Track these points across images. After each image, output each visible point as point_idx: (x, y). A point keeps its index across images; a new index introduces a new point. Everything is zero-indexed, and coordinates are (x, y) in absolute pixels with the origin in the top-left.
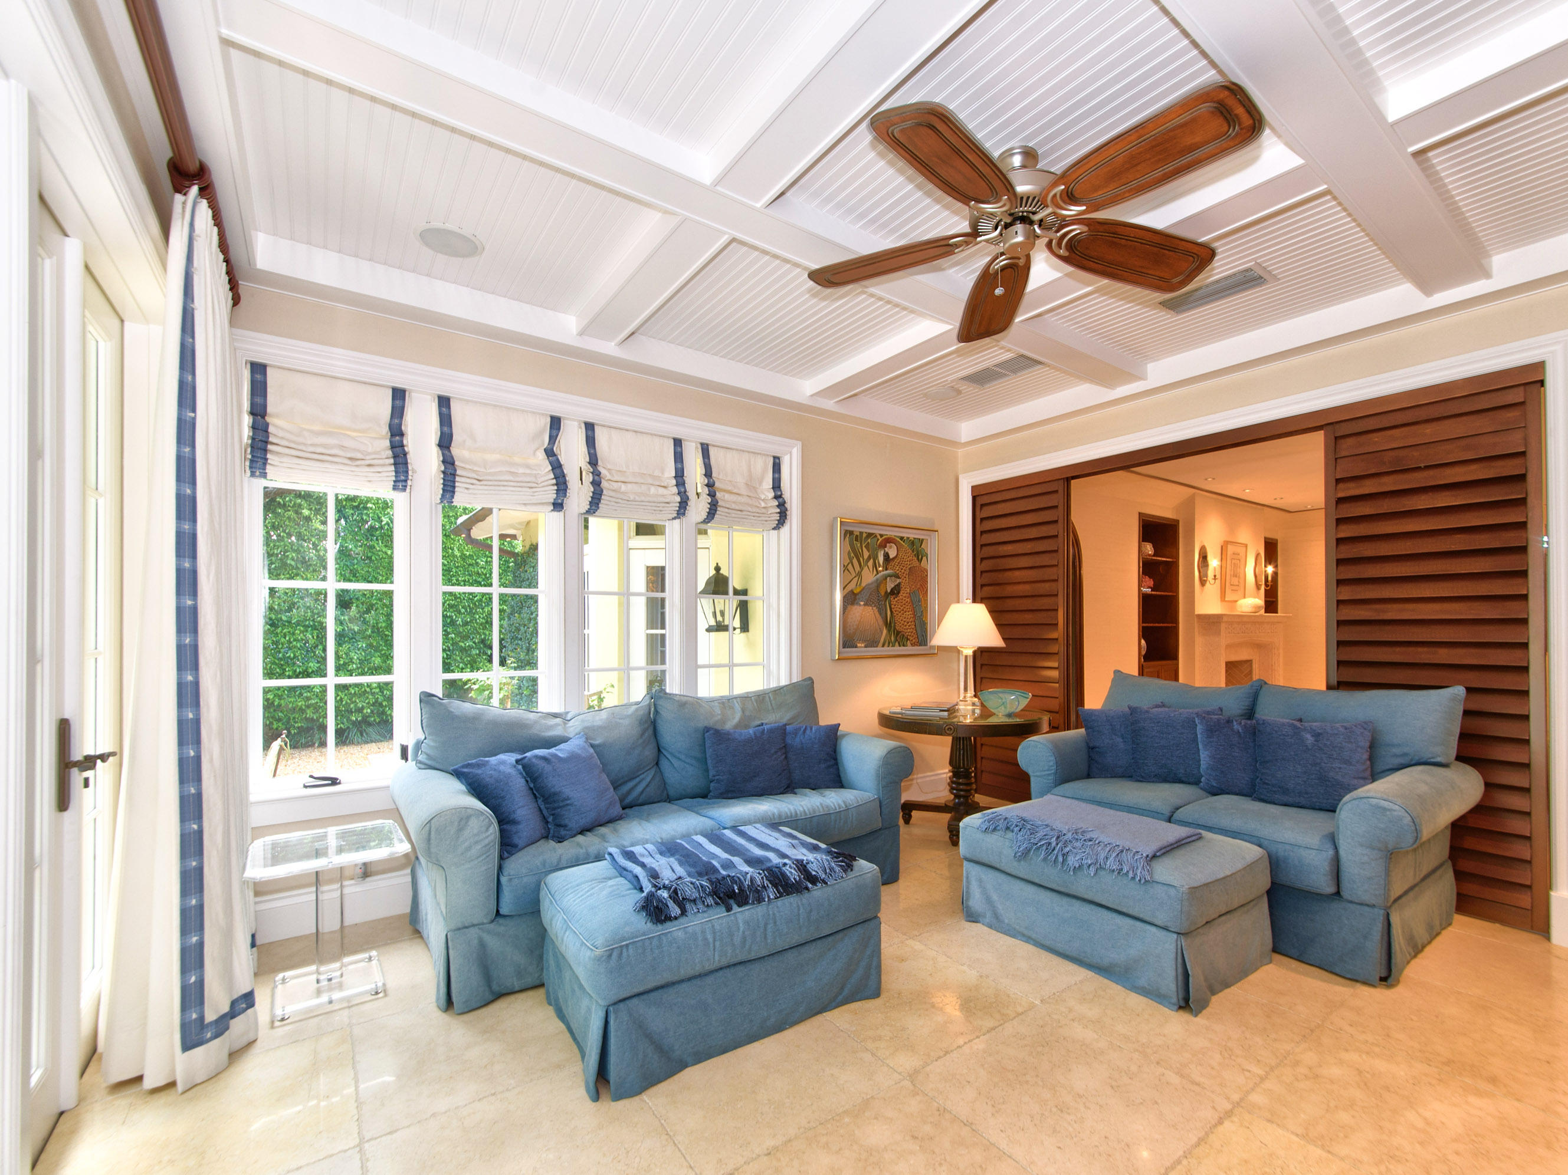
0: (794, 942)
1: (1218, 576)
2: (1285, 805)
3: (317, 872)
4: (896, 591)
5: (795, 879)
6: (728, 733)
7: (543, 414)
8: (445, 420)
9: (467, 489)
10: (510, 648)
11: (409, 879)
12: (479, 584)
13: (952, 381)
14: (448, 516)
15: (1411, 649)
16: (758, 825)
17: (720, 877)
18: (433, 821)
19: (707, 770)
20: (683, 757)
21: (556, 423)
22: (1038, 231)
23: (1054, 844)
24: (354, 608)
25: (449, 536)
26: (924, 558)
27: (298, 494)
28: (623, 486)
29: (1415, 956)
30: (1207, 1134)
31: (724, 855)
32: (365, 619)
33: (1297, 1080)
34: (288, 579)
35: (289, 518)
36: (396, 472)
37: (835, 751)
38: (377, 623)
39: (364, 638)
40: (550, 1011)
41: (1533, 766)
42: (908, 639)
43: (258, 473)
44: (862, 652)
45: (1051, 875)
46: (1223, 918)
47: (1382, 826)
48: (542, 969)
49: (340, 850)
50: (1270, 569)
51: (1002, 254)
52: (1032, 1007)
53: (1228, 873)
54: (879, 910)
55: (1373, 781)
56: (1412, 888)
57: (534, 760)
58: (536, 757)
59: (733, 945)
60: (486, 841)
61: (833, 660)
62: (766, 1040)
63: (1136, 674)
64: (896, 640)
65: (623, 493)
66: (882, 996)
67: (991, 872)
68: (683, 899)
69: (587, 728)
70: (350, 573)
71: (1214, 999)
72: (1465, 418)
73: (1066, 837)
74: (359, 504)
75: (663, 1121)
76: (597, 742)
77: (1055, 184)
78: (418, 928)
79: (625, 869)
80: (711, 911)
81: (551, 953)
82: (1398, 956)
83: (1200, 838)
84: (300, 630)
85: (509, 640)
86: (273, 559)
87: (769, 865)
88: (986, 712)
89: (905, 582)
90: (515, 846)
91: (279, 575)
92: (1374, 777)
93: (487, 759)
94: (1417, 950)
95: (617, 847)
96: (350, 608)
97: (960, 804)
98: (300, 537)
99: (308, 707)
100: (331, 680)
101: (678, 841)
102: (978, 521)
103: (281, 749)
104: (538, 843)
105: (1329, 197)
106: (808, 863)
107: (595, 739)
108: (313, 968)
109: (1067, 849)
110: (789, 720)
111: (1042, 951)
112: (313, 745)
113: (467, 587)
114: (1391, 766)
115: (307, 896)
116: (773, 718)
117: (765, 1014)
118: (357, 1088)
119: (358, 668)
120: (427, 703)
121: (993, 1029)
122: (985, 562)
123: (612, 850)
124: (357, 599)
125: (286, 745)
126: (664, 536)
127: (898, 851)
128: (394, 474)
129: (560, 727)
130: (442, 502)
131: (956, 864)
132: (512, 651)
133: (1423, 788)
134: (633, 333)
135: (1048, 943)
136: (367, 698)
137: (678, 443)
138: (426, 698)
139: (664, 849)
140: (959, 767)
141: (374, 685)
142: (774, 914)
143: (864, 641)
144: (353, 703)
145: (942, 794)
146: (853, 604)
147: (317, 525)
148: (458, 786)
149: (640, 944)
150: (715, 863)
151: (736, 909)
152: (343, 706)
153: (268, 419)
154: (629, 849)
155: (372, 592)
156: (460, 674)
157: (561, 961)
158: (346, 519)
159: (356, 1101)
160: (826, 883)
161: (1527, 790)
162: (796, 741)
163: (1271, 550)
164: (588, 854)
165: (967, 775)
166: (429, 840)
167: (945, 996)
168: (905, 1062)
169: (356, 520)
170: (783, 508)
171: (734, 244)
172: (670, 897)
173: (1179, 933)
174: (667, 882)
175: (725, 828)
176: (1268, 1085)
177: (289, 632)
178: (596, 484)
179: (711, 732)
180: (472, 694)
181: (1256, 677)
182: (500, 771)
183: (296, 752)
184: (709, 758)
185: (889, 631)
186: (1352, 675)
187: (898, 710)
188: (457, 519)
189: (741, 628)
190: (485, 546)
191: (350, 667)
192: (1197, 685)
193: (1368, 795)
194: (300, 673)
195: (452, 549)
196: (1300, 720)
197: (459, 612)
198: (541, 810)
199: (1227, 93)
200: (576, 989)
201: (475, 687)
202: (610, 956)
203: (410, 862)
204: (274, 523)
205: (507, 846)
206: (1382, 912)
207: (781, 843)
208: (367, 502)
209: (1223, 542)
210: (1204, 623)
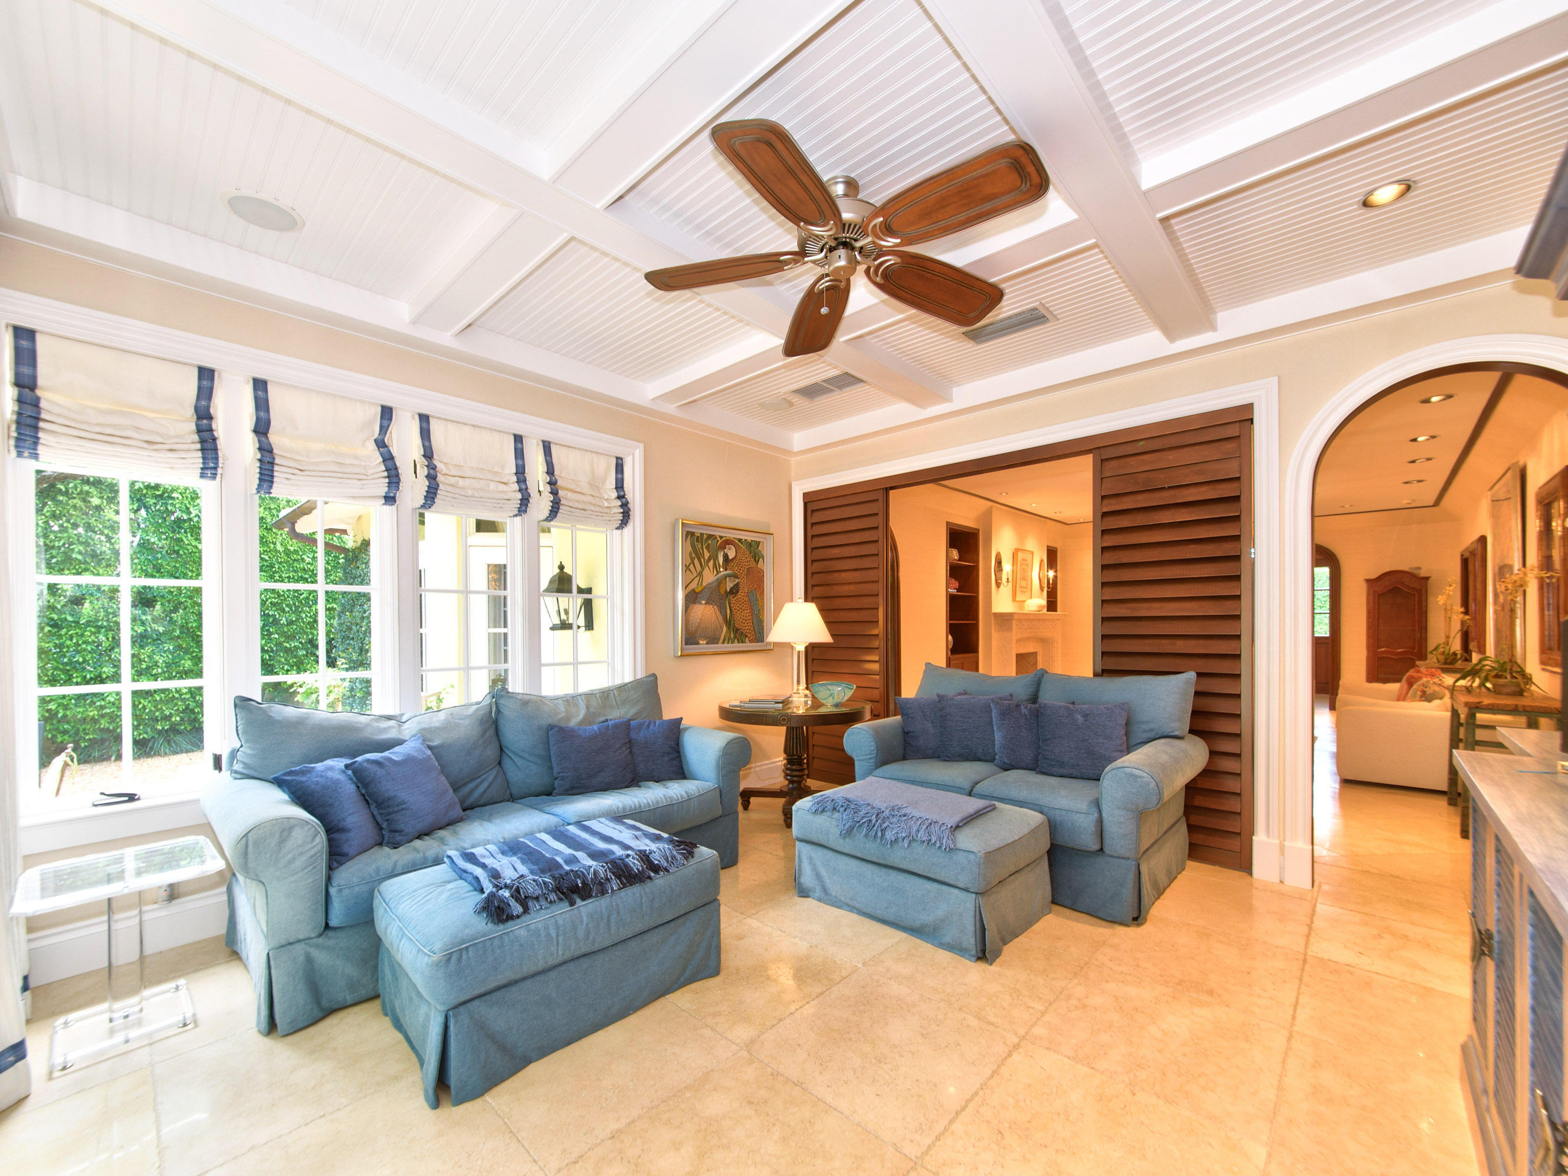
0: (637, 930)
1: (1010, 580)
2: (1061, 776)
3: (109, 900)
4: (735, 590)
5: (638, 869)
6: (572, 730)
7: (372, 404)
8: (262, 404)
9: (287, 479)
10: (341, 648)
11: (225, 898)
12: (306, 580)
13: (785, 394)
14: (270, 508)
15: (1156, 641)
16: (602, 820)
17: (563, 873)
18: (250, 835)
19: (551, 768)
20: (526, 756)
21: (387, 413)
22: (858, 257)
23: (874, 821)
24: (158, 607)
25: (271, 529)
26: (761, 560)
27: (86, 481)
28: (460, 480)
29: (1158, 898)
30: (999, 1067)
31: (568, 851)
32: (171, 618)
33: (1069, 1011)
34: (74, 574)
35: (75, 507)
36: (204, 458)
37: (678, 744)
38: (187, 623)
39: (172, 639)
40: (387, 1022)
41: (1243, 736)
42: (746, 636)
43: (26, 454)
44: (704, 648)
45: (871, 849)
46: (1013, 877)
47: (1134, 790)
48: (377, 980)
49: (139, 873)
50: (1051, 574)
51: (827, 275)
52: (856, 970)
53: (1016, 838)
54: (718, 894)
55: (1128, 753)
56: (1156, 842)
57: (365, 764)
58: (368, 761)
59: (577, 938)
60: (312, 852)
61: (676, 657)
62: (611, 1028)
63: (945, 666)
64: (735, 637)
65: (461, 488)
66: (722, 974)
67: (820, 850)
68: (526, 897)
69: (424, 729)
70: (154, 568)
71: (1006, 948)
72: (1197, 447)
73: (884, 814)
74: (163, 493)
75: (506, 1120)
76: (434, 744)
77: (875, 215)
78: (235, 949)
79: (465, 871)
80: (554, 907)
81: (386, 963)
82: (1146, 899)
83: (994, 808)
84: (90, 631)
85: (340, 640)
86: (54, 552)
87: (612, 857)
88: (817, 703)
89: (743, 581)
90: (345, 855)
91: (63, 570)
92: (1129, 750)
93: (312, 765)
94: (1160, 892)
95: (457, 849)
96: (154, 607)
97: (793, 789)
98: (89, 527)
99: (103, 716)
100: (127, 686)
101: (521, 840)
102: (809, 526)
103: (66, 765)
104: (371, 851)
105: (1097, 250)
106: (650, 853)
107: (432, 741)
108: (105, 1006)
109: (885, 825)
110: (633, 715)
111: (863, 918)
112: (108, 759)
113: (292, 584)
114: (1142, 740)
115: (98, 927)
116: (617, 714)
117: (609, 1002)
118: (158, 1132)
119: (164, 672)
120: (243, 708)
121: (821, 994)
122: (816, 564)
123: (451, 853)
124: (163, 597)
125: (72, 760)
126: (504, 534)
127: (736, 836)
128: (201, 461)
129: (394, 730)
130: (258, 492)
131: (789, 845)
132: (343, 651)
133: (1165, 758)
134: (470, 325)
135: (868, 910)
136: (176, 704)
137: (518, 439)
138: (242, 703)
139: (506, 848)
140: (793, 755)
141: (184, 691)
142: (617, 905)
143: (705, 638)
144: (158, 710)
145: (778, 781)
146: (694, 603)
147: (109, 514)
148: (282, 796)
149: (480, 945)
150: (559, 859)
151: (579, 903)
152: (147, 714)
153: (38, 392)
154: (469, 851)
155: (179, 589)
156: (285, 676)
157: (397, 969)
158: (147, 508)
159: (158, 1146)
160: (668, 871)
161: (1238, 756)
162: (641, 736)
163: (1052, 557)
164: (425, 859)
165: (800, 762)
166: (246, 854)
167: (779, 968)
168: (743, 1033)
169: (159, 510)
170: (626, 508)
171: (573, 243)
172: (512, 896)
173: (977, 893)
174: (508, 882)
175: (569, 824)
176: (1047, 1018)
177: (77, 633)
178: (432, 477)
179: (556, 729)
180: (298, 698)
181: (1040, 666)
182: (327, 778)
183: (87, 768)
184: (553, 756)
185: (729, 628)
186: (1113, 663)
187: (738, 703)
188: (279, 511)
189: (586, 626)
190: (311, 540)
191: (154, 672)
192: (993, 675)
193: (1124, 765)
194: (91, 679)
195: (274, 543)
196: (1073, 703)
197: (283, 611)
198: (373, 816)
199: (1022, 152)
200: (414, 997)
201: (300, 690)
202: (449, 960)
203: (226, 879)
204: (55, 511)
205: (336, 856)
206: (1134, 863)
207: (625, 835)
208: (173, 491)
209: (1014, 549)
210: (999, 621)
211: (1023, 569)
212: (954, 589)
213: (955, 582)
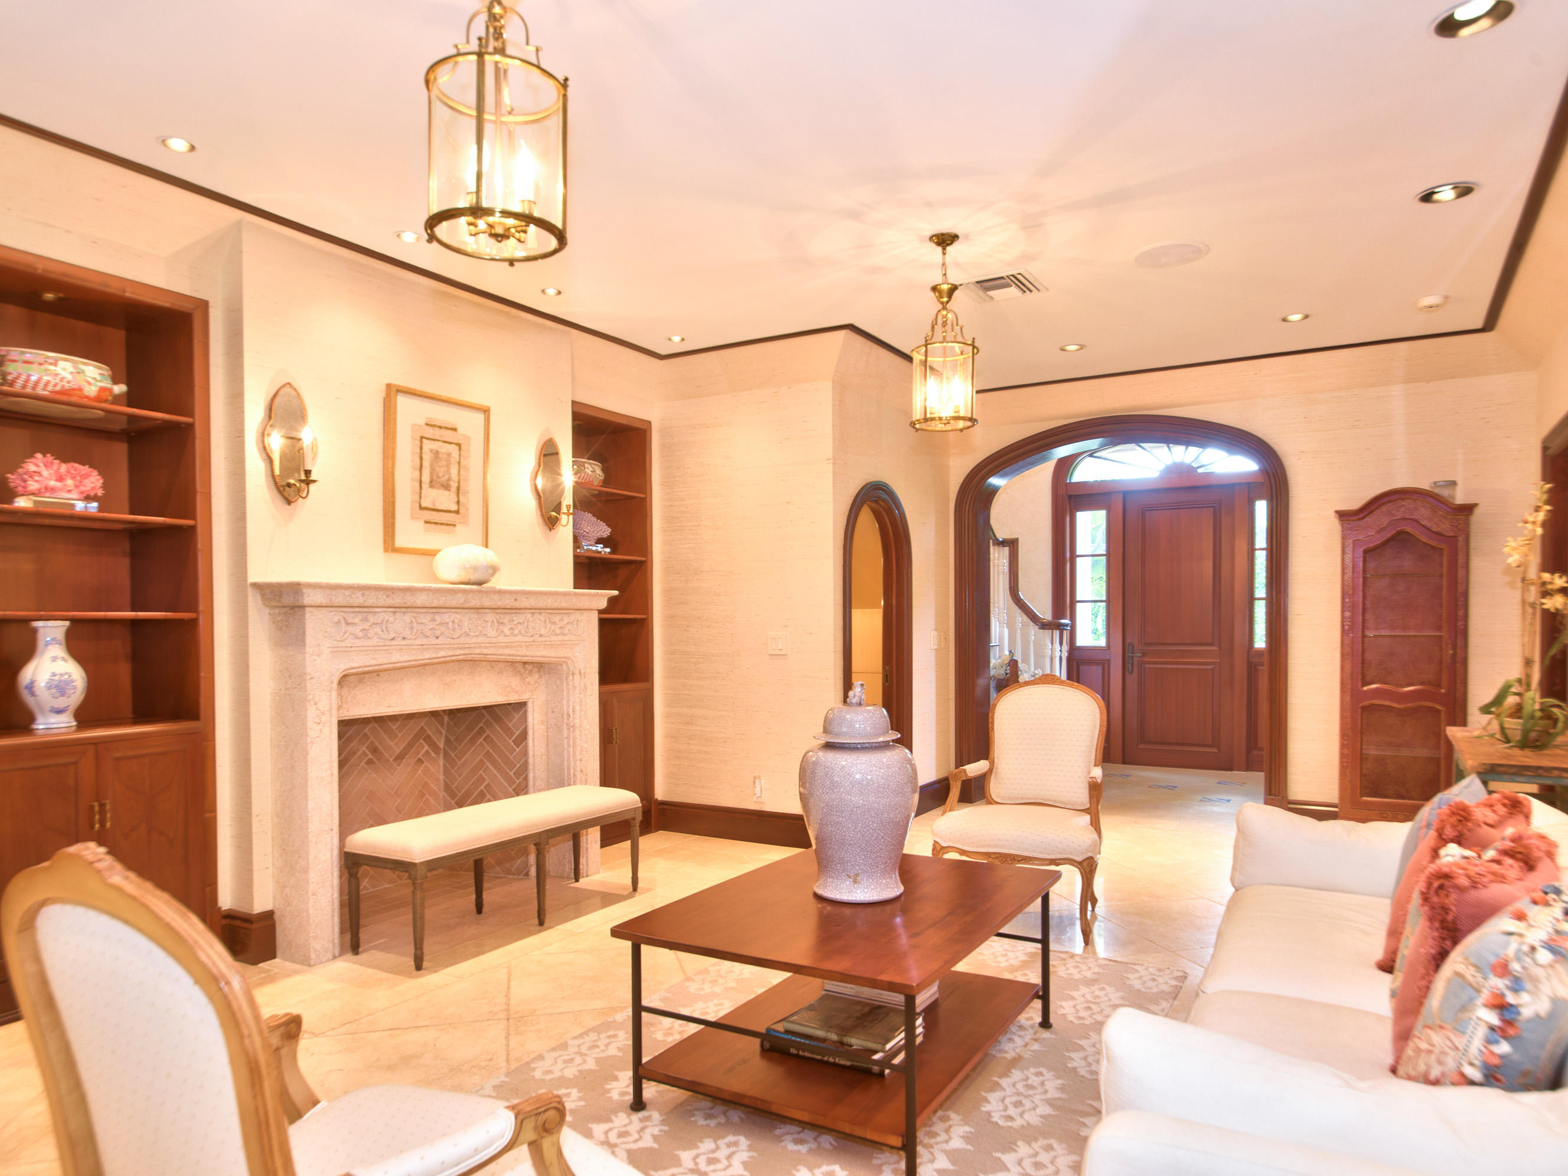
209: (384, 388)
210: (277, 611)
211: (436, 454)
212: (88, 498)
213: (86, 476)
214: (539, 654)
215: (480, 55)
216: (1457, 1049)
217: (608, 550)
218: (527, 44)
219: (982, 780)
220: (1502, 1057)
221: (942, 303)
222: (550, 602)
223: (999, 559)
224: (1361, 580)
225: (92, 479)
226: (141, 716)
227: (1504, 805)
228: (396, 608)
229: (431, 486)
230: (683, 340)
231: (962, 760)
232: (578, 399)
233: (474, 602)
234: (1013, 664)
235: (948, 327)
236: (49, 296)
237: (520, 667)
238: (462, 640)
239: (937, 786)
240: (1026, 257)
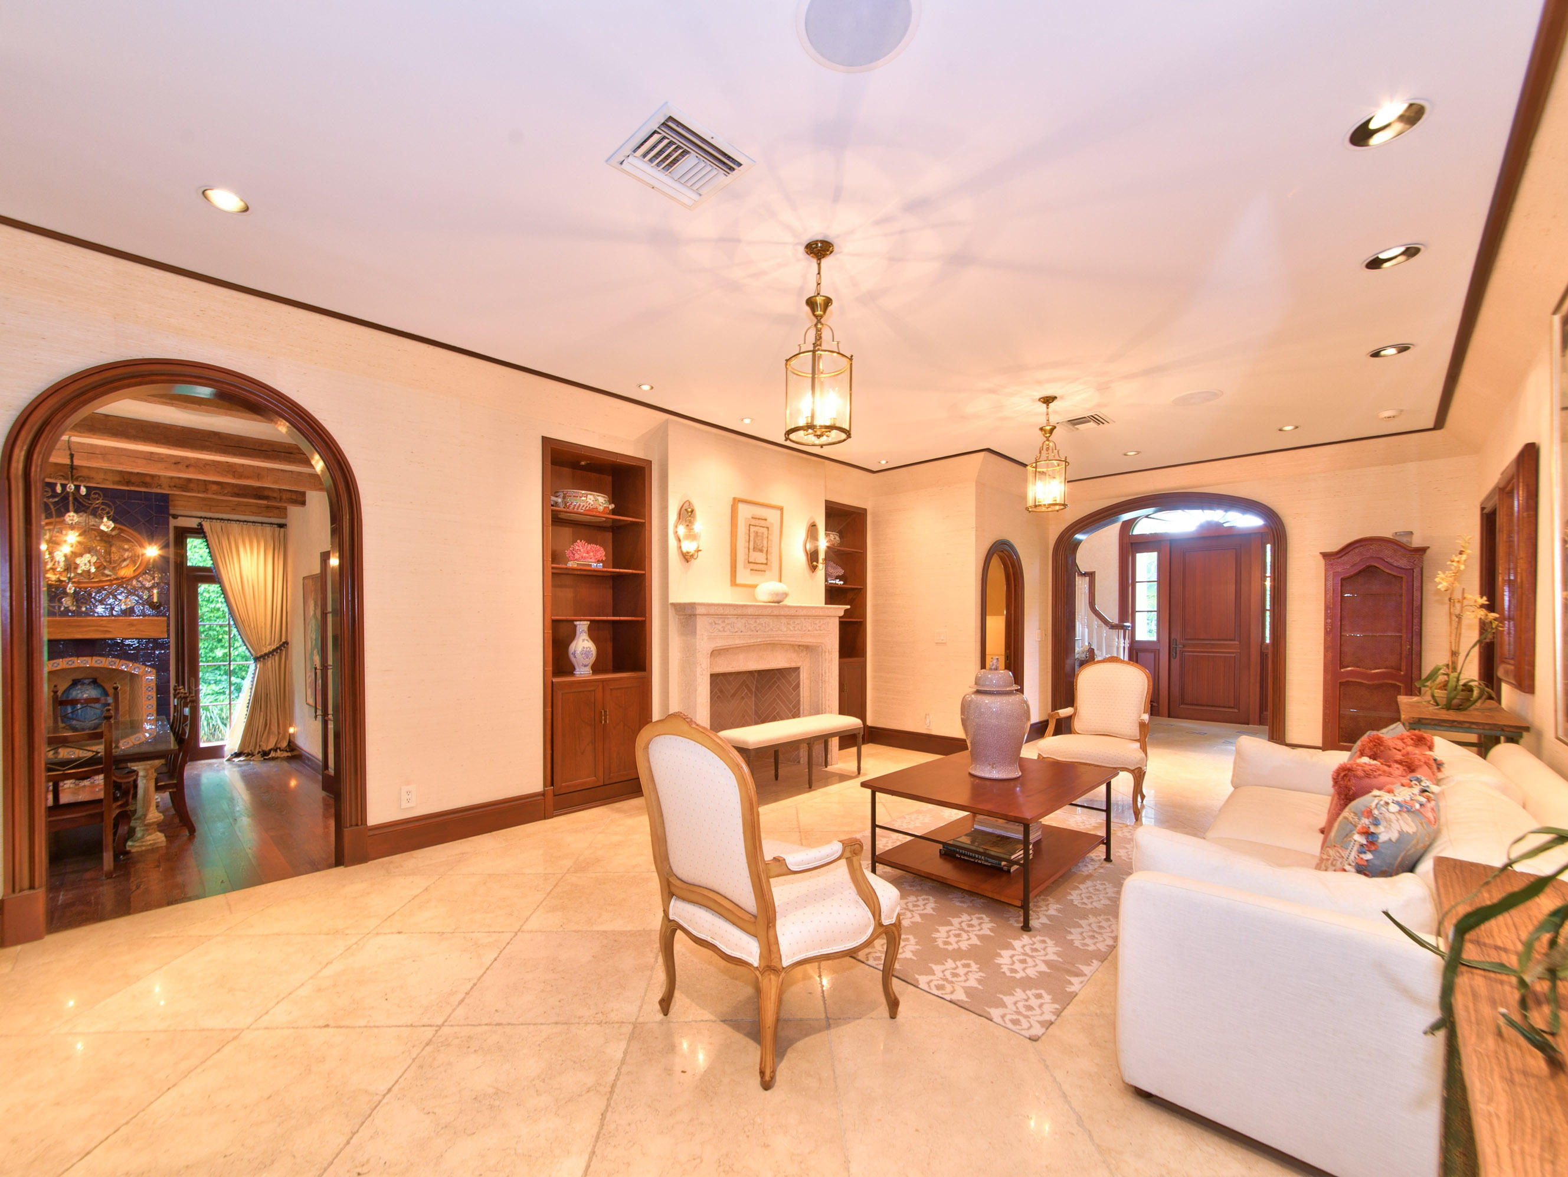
209: (732, 499)
210: (682, 617)
211: (756, 533)
212: (599, 561)
213: (598, 551)
214: (808, 640)
215: (814, 352)
216: (1343, 857)
217: (842, 583)
218: (833, 341)
219: (1070, 719)
220: (1367, 861)
221: (1046, 437)
222: (814, 612)
223: (1081, 585)
224: (1339, 598)
225: (601, 552)
226: (617, 669)
227: (1412, 739)
228: (738, 616)
229: (754, 551)
230: (887, 462)
231: (1056, 706)
232: (829, 499)
233: (776, 612)
234: (1091, 651)
235: (1050, 451)
236: (583, 463)
237: (797, 648)
238: (770, 633)
239: (1040, 725)
240: (1099, 405)
